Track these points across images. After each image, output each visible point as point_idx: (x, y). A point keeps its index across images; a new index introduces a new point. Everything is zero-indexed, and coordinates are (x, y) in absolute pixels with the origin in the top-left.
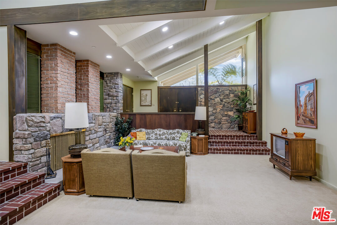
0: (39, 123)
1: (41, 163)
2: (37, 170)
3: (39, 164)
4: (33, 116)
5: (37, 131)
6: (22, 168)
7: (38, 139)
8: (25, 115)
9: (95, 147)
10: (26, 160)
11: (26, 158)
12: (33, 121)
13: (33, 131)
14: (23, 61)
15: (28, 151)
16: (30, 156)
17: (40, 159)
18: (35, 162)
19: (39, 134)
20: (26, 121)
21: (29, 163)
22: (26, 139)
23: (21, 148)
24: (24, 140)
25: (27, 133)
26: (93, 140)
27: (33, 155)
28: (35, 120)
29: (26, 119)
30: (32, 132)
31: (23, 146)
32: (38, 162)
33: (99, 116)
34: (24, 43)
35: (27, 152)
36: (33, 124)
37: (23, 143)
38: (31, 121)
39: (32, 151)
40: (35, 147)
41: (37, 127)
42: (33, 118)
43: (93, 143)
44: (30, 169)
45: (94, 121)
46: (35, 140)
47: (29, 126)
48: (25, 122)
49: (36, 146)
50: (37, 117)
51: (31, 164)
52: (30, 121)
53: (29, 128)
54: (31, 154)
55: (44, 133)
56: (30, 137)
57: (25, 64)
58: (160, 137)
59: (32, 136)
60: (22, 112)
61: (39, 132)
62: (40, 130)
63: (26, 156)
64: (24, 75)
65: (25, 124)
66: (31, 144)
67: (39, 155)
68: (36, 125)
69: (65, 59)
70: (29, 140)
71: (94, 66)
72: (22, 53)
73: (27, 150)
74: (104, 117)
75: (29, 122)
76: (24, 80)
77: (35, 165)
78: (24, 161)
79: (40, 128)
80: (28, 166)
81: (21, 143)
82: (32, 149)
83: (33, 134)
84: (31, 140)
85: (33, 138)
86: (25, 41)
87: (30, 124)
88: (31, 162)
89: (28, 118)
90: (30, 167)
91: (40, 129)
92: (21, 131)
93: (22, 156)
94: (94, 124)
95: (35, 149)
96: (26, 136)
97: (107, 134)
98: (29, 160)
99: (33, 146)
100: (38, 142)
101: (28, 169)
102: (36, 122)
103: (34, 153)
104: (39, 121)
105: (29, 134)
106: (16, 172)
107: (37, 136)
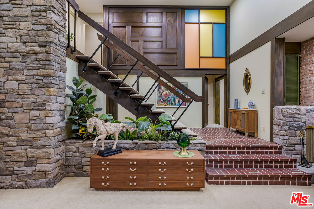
0: (293, 114)
1: (295, 150)
2: (291, 155)
3: (293, 151)
4: (288, 108)
5: (292, 122)
6: (278, 149)
7: (292, 128)
8: (281, 107)
10: (281, 143)
11: (281, 142)
12: (287, 112)
13: (287, 120)
14: (281, 63)
15: (283, 136)
16: (285, 141)
17: (295, 146)
18: (289, 147)
19: (293, 124)
21: (283, 146)
22: (281, 126)
23: (278, 133)
24: (280, 127)
25: (282, 121)
27: (287, 141)
28: (290, 112)
29: (282, 110)
30: (286, 121)
31: (279, 132)
32: (292, 148)
34: (283, 48)
35: (281, 137)
36: (287, 115)
37: (280, 129)
38: (286, 112)
39: (286, 137)
40: (289, 134)
41: (292, 118)
42: (288, 110)
44: (285, 152)
46: (289, 129)
47: (284, 116)
48: (281, 112)
49: (290, 134)
50: (292, 109)
51: (285, 148)
52: (285, 112)
53: (284, 118)
54: (286, 140)
55: (299, 124)
56: (285, 126)
57: (283, 66)
59: (287, 124)
60: (280, 105)
61: (293, 122)
62: (294, 121)
63: (281, 140)
64: (282, 75)
65: (281, 114)
66: (286, 131)
67: (293, 142)
68: (290, 115)
70: (284, 127)
72: (280, 58)
73: (282, 136)
75: (284, 113)
76: (282, 78)
77: (289, 150)
78: (280, 144)
79: (294, 119)
80: (283, 149)
81: (278, 129)
82: (287, 135)
83: (287, 123)
84: (286, 128)
85: (287, 126)
86: (283, 46)
87: (284, 115)
88: (285, 146)
89: (283, 109)
90: (285, 150)
91: (295, 120)
92: (278, 119)
93: (278, 139)
95: (289, 137)
96: (281, 124)
98: (284, 144)
99: (288, 134)
100: (293, 131)
101: (283, 151)
102: (290, 114)
103: (288, 139)
104: (294, 113)
105: (283, 122)
106: (273, 151)
107: (292, 126)
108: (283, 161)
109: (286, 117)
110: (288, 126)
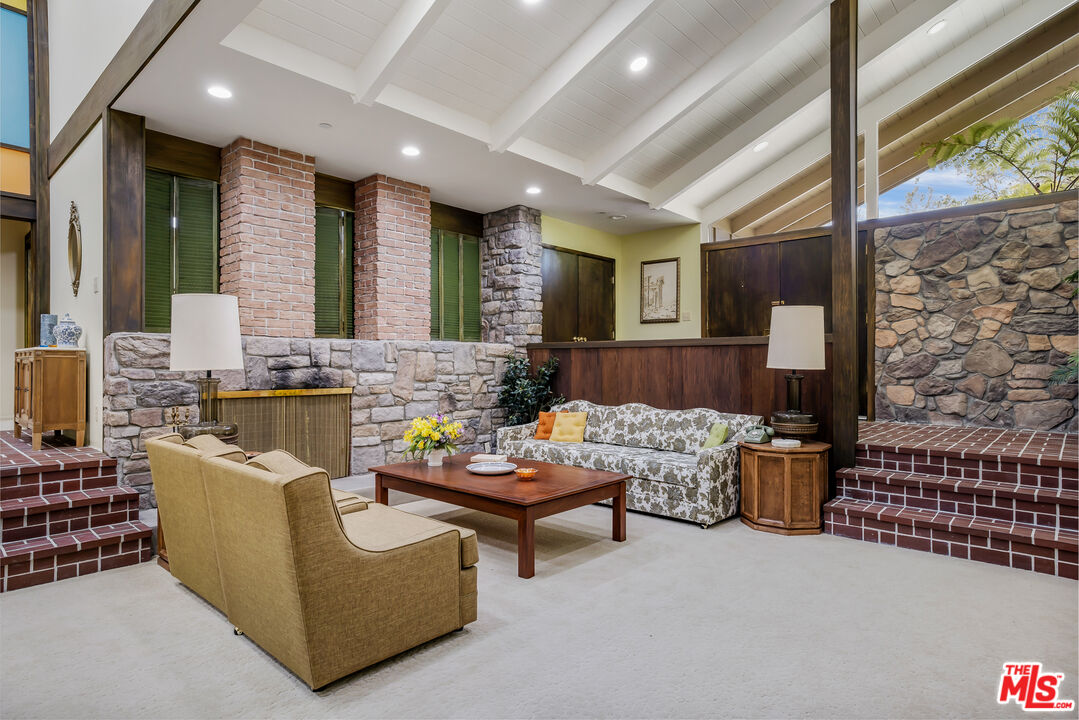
0: (156, 356)
4: (139, 338)
5: (151, 380)
6: (100, 472)
7: (151, 400)
9: (395, 449)
11: (112, 447)
12: (134, 350)
13: (134, 377)
14: (132, 194)
15: (119, 429)
16: (125, 443)
18: (140, 462)
19: (155, 386)
20: (115, 349)
21: (120, 461)
24: (111, 399)
26: (384, 426)
27: (135, 441)
28: (144, 349)
29: (116, 344)
30: (130, 379)
31: (109, 415)
33: (417, 350)
34: (138, 148)
36: (135, 360)
38: (131, 350)
39: (132, 431)
40: (140, 421)
41: (153, 368)
42: (138, 344)
43: (385, 434)
44: (127, 477)
45: (389, 367)
46: (141, 402)
47: (121, 364)
48: (113, 352)
49: (144, 418)
50: (149, 341)
51: (127, 463)
52: (124, 349)
53: (123, 370)
54: (130, 438)
55: (174, 387)
56: (126, 394)
58: (631, 436)
59: (133, 390)
61: (157, 383)
62: (162, 378)
63: (114, 441)
64: (136, 233)
65: (113, 358)
66: (129, 410)
68: (146, 361)
69: (270, 177)
70: (121, 399)
71: (403, 191)
72: (130, 176)
73: (115, 426)
74: (440, 356)
75: (122, 352)
79: (161, 372)
80: (119, 469)
82: (131, 424)
83: (135, 385)
84: (130, 401)
85: (135, 396)
86: (141, 144)
87: (123, 360)
88: (128, 458)
89: (121, 341)
90: (125, 471)
91: (162, 375)
92: (109, 375)
94: (392, 375)
95: (142, 428)
97: (456, 414)
98: (122, 453)
99: (136, 418)
100: (154, 409)
101: (119, 476)
102: (145, 355)
103: (138, 436)
104: (157, 352)
105: (119, 383)
106: (81, 479)
107: (149, 393)
108: (88, 507)
109: (127, 366)
110: (137, 393)
